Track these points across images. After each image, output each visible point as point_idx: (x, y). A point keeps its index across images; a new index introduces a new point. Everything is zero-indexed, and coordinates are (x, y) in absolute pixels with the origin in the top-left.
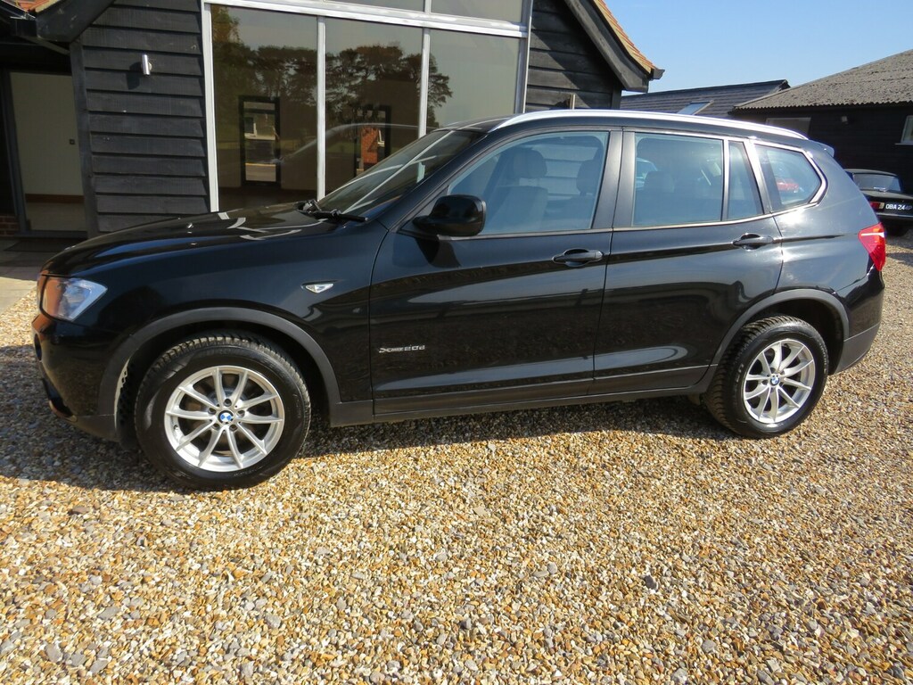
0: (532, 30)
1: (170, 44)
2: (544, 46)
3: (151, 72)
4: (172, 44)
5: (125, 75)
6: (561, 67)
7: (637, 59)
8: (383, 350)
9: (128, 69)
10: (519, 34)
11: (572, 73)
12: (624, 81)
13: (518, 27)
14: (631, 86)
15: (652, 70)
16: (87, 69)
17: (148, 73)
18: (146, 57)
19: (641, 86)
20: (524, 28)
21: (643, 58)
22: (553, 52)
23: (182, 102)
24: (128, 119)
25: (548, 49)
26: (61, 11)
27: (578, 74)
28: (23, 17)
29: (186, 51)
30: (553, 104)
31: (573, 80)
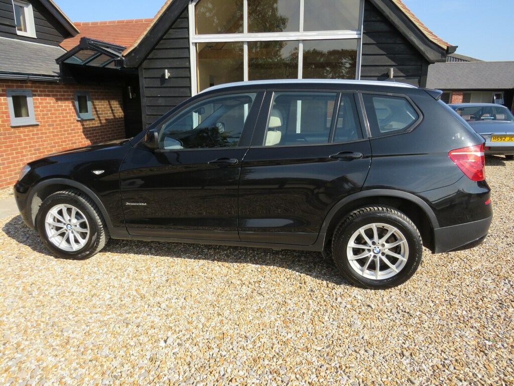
0: (363, 33)
1: (177, 63)
2: (372, 41)
3: (169, 77)
4: (178, 63)
5: (159, 79)
6: (384, 53)
7: (435, 41)
8: (128, 204)
9: (160, 76)
10: (356, 37)
11: (390, 55)
12: (427, 57)
13: (355, 32)
14: (432, 59)
15: (448, 47)
16: (145, 78)
17: (167, 77)
18: (166, 71)
19: (440, 58)
20: (359, 32)
21: (440, 41)
22: (379, 44)
23: (182, 90)
24: (161, 99)
25: (375, 42)
26: (133, 54)
27: (396, 55)
28: (119, 59)
29: (184, 66)
30: (380, 75)
31: (393, 59)
